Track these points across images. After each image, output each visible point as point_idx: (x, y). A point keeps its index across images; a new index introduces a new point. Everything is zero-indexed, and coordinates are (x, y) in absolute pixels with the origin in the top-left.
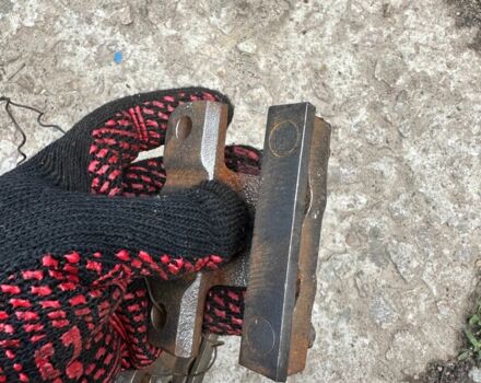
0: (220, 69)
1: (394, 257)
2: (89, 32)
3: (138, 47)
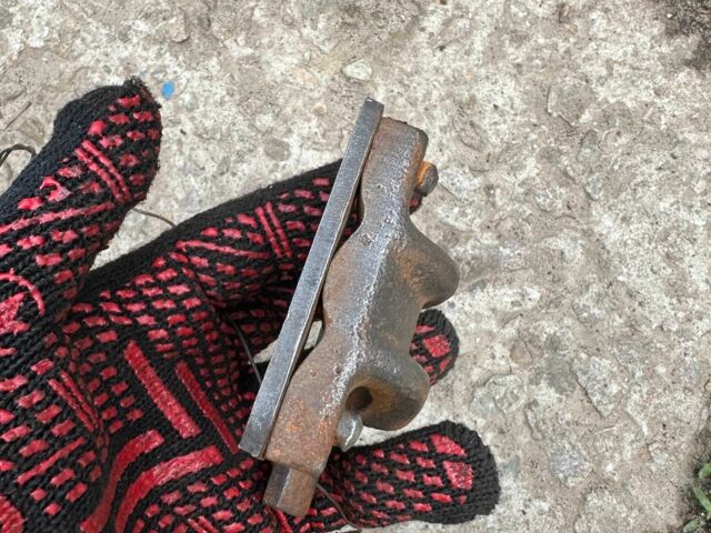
0: (318, 104)
1: (583, 379)
2: (125, 54)
3: (197, 74)
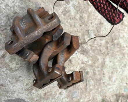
0: (80, 1)
1: (88, 82)
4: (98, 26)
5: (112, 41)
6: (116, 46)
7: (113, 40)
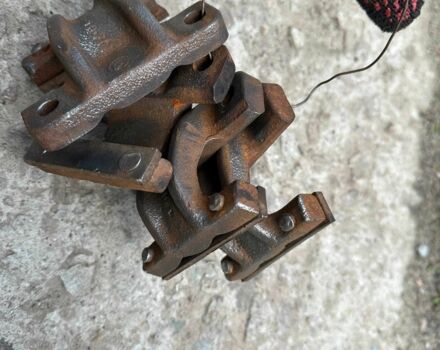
1: (254, 309)
4: (313, 120)
5: (351, 181)
6: (360, 198)
7: (352, 175)
